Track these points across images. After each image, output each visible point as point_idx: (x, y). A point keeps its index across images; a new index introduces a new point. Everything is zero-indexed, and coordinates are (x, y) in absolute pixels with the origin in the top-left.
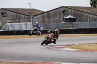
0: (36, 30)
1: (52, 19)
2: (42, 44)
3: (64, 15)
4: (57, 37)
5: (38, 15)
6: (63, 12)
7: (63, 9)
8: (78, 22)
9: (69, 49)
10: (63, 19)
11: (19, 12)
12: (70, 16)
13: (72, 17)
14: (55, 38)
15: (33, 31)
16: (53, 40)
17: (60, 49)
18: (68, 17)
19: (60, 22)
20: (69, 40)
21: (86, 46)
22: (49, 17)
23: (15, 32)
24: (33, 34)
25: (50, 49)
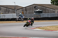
0: (20, 18)
1: (28, 11)
2: (24, 26)
3: (35, 9)
4: (33, 22)
5: (20, 9)
6: (35, 7)
7: (34, 6)
8: (44, 13)
9: (38, 29)
10: (35, 12)
11: (8, 7)
12: (39, 10)
13: (40, 10)
14: (32, 23)
15: (18, 18)
16: (31, 24)
17: (33, 29)
18: (38, 10)
19: (33, 13)
20: (38, 24)
21: (48, 28)
22: (26, 10)
23: (6, 19)
24: (18, 20)
25: (27, 29)
